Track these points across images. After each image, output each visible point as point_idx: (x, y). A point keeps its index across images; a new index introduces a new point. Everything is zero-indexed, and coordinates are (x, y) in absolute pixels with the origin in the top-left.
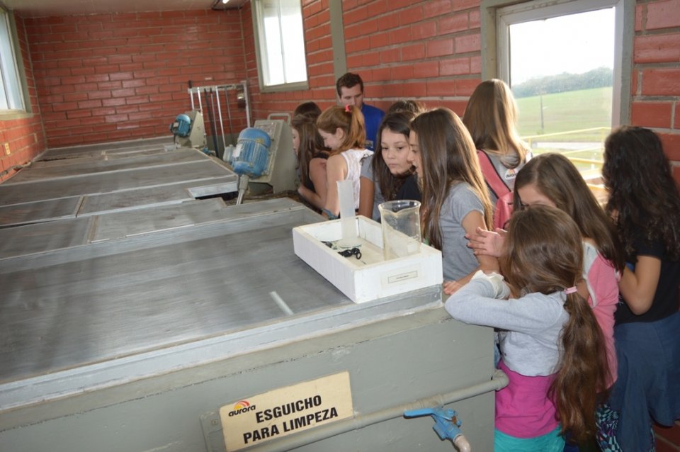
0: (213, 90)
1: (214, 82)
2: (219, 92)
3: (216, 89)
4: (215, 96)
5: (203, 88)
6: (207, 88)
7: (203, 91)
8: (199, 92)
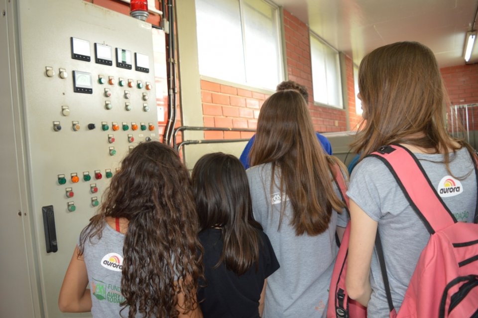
0: (464, 107)
1: (465, 102)
2: (468, 108)
3: (466, 106)
4: (465, 110)
5: (458, 106)
6: (461, 106)
7: (458, 107)
8: (456, 108)
